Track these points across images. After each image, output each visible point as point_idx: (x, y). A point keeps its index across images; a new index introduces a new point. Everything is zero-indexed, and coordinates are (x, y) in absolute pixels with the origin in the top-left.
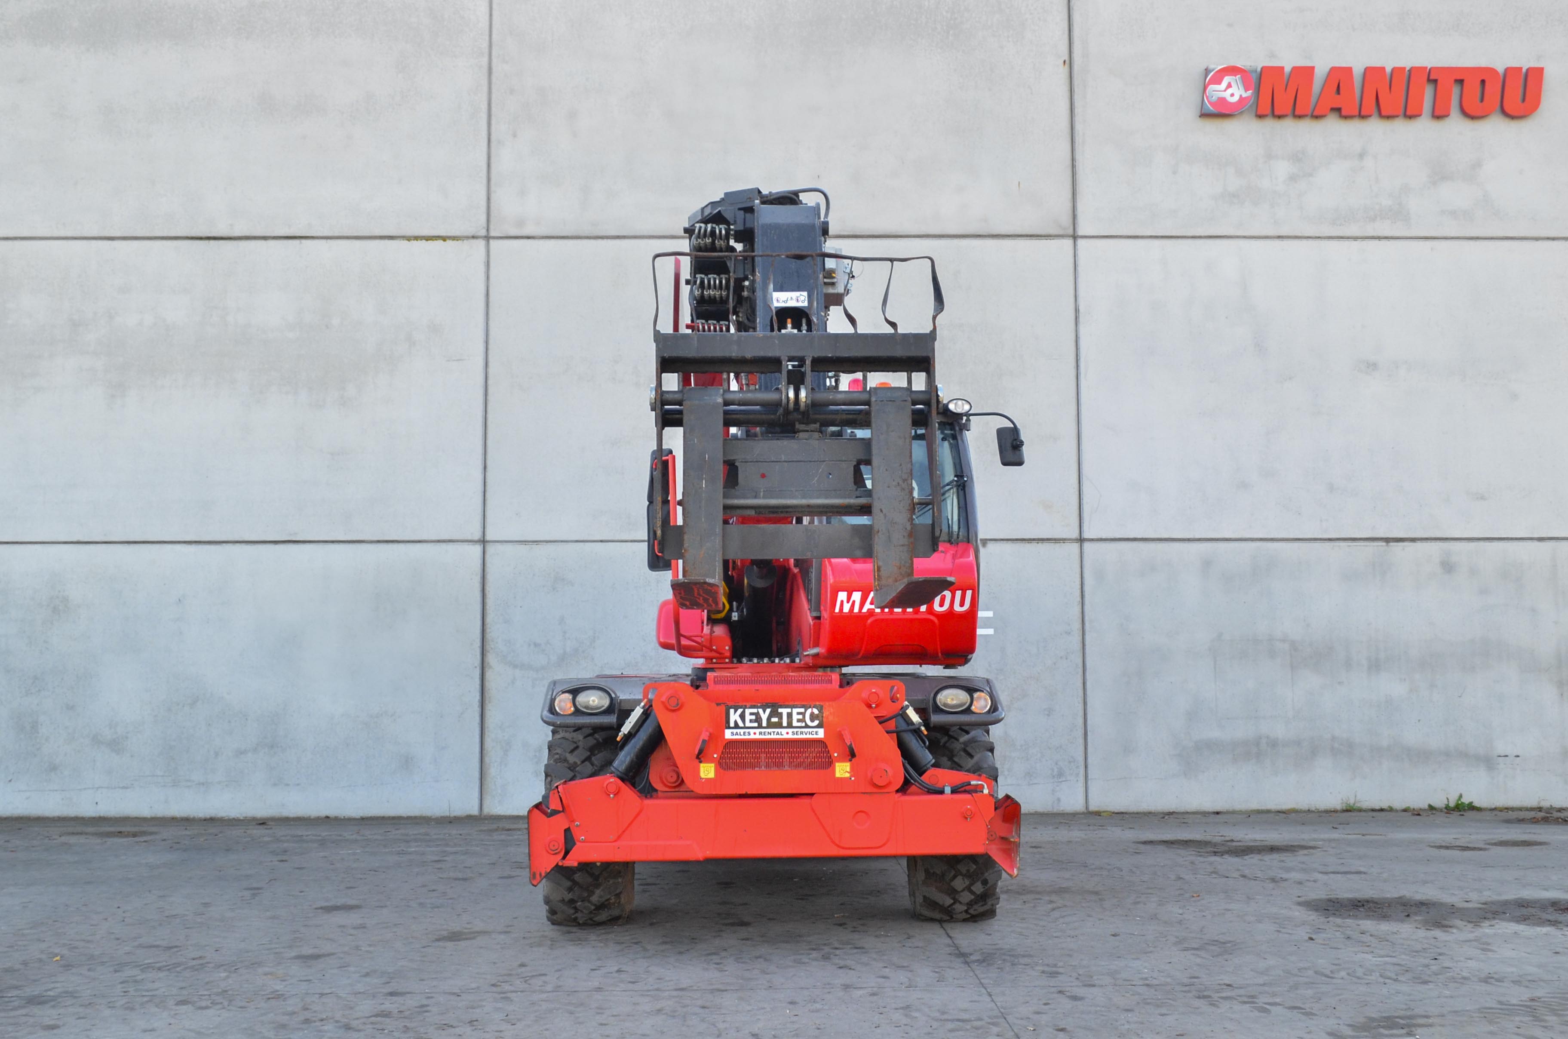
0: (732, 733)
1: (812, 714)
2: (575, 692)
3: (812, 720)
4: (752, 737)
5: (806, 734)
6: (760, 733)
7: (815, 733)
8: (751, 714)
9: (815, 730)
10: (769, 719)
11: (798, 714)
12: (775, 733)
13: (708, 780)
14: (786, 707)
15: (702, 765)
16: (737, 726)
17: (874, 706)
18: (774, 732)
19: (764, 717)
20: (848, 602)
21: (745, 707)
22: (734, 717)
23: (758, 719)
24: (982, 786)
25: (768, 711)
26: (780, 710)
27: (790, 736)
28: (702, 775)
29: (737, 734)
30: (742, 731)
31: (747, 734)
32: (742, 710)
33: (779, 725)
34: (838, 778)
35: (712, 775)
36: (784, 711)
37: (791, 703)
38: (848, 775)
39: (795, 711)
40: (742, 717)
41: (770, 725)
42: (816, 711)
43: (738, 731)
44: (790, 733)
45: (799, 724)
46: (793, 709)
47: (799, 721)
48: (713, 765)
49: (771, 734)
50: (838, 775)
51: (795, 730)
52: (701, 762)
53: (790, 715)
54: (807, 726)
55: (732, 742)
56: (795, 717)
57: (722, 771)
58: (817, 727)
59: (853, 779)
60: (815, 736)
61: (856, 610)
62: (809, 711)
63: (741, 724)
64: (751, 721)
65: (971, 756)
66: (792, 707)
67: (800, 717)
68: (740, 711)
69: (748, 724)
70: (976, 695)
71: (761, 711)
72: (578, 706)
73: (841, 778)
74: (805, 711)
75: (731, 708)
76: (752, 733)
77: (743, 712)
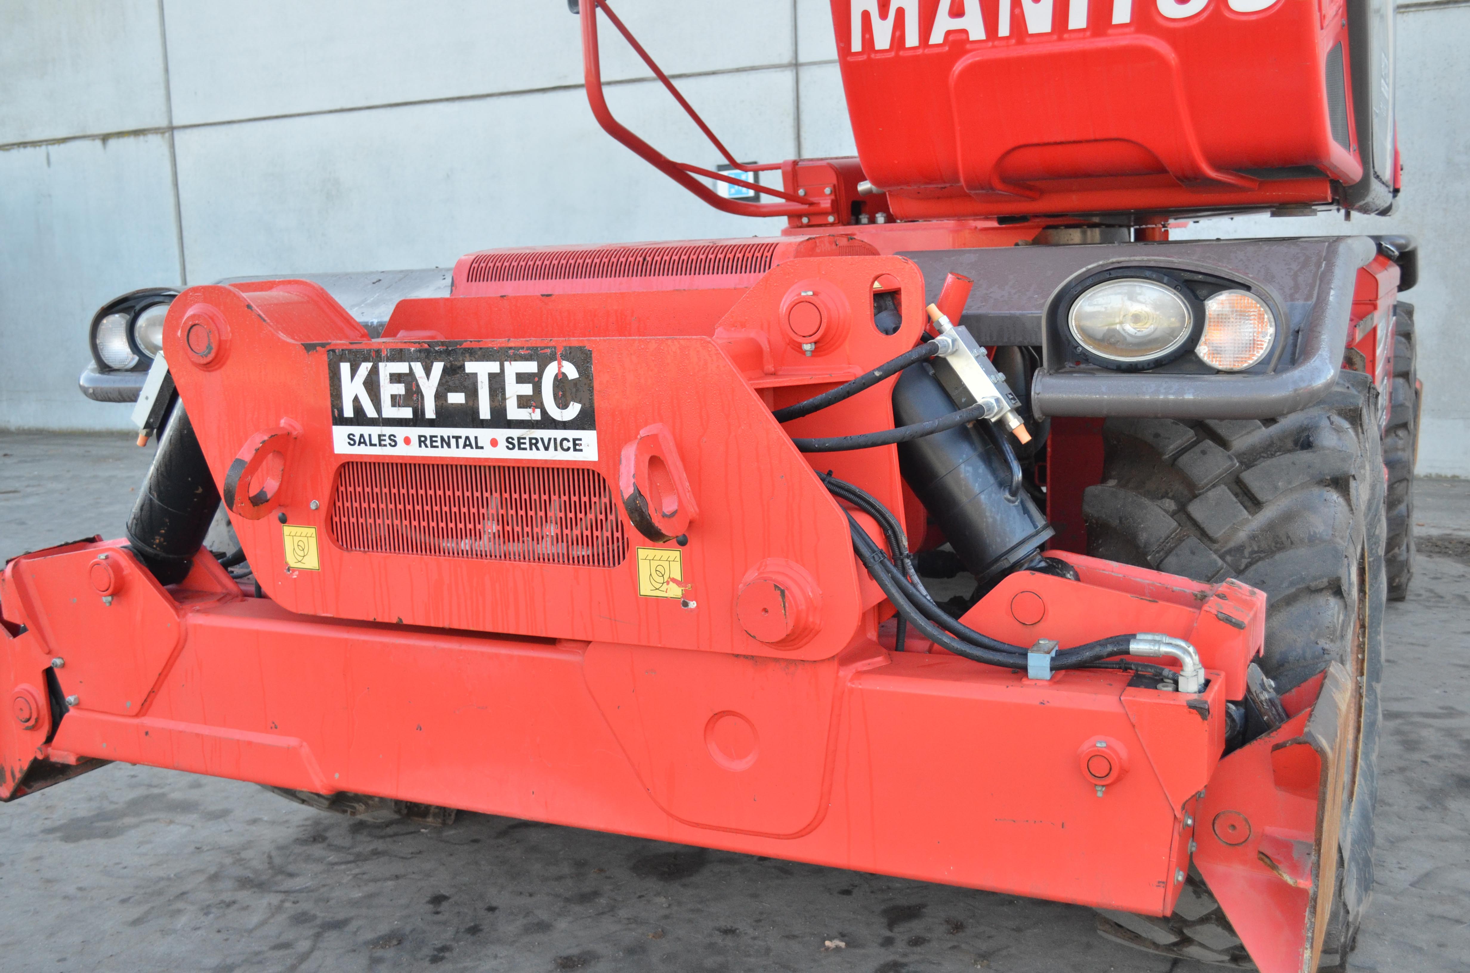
0: (350, 436)
1: (560, 382)
2: (133, 304)
3: (562, 404)
4: (401, 450)
5: (546, 448)
6: (421, 442)
7: (571, 444)
8: (396, 378)
9: (572, 435)
10: (440, 396)
11: (521, 378)
12: (461, 442)
13: (306, 573)
14: (486, 356)
15: (287, 529)
16: (360, 418)
17: (808, 347)
18: (457, 438)
19: (429, 387)
20: (884, 15)
21: (376, 357)
22: (352, 388)
23: (413, 396)
24: (1175, 663)
25: (438, 368)
26: (471, 367)
27: (502, 453)
28: (291, 560)
29: (362, 441)
30: (374, 431)
31: (388, 441)
32: (369, 365)
33: (468, 416)
34: (647, 598)
35: (312, 562)
37: (498, 344)
38: (675, 592)
39: (513, 368)
40: (372, 385)
41: (448, 415)
42: (571, 372)
43: (366, 430)
44: (502, 443)
45: (524, 414)
46: (507, 364)
47: (523, 402)
48: (311, 531)
49: (449, 446)
50: (646, 589)
51: (515, 433)
52: (284, 520)
53: (497, 382)
54: (547, 422)
55: (348, 466)
56: (514, 390)
57: (335, 550)
58: (580, 423)
59: (693, 605)
60: (571, 456)
61: (912, 39)
62: (551, 370)
63: (370, 412)
64: (395, 401)
65: (1253, 503)
66: (502, 355)
67: (527, 389)
68: (365, 368)
69: (389, 412)
70: (1217, 304)
71: (418, 368)
72: (142, 347)
73: (658, 601)
74: (542, 369)
75: (342, 358)
76: (400, 440)
77: (374, 373)
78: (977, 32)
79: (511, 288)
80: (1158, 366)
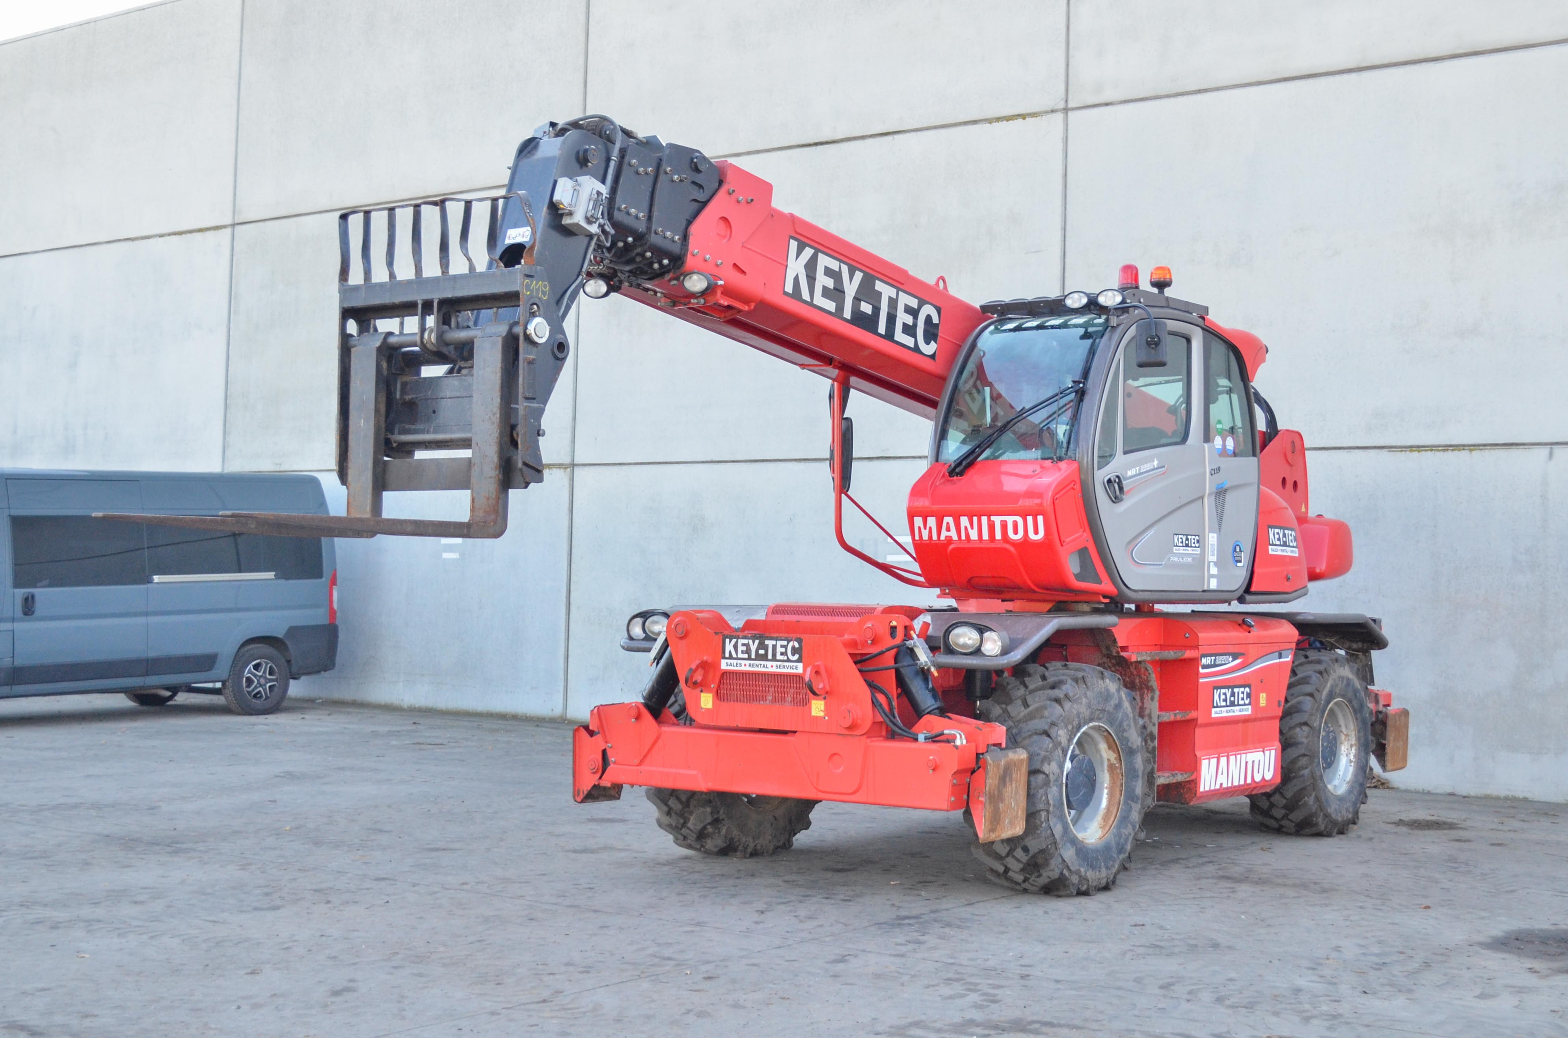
0: (727, 663)
1: (793, 648)
2: (645, 615)
3: (793, 655)
4: (743, 668)
5: (788, 668)
6: (750, 665)
7: (794, 668)
8: (743, 645)
9: (795, 664)
10: (757, 652)
11: (782, 646)
12: (762, 666)
13: (708, 710)
14: (771, 639)
15: (703, 695)
16: (731, 657)
18: (761, 664)
19: (753, 648)
20: (925, 528)
21: (738, 638)
22: (729, 647)
23: (748, 651)
24: (955, 737)
25: (757, 642)
26: (767, 642)
27: (774, 670)
28: (703, 705)
29: (731, 665)
30: (735, 662)
31: (739, 665)
32: (735, 640)
33: (764, 658)
34: (814, 716)
35: (709, 705)
36: (770, 643)
37: (775, 635)
38: (822, 714)
39: (780, 643)
40: (736, 647)
41: (759, 657)
42: (797, 645)
43: (732, 661)
44: (775, 667)
45: (782, 658)
46: (777, 642)
47: (782, 654)
48: (711, 695)
49: (758, 667)
50: (814, 713)
51: (779, 663)
52: (702, 691)
53: (774, 647)
54: (788, 660)
55: (725, 673)
56: (779, 650)
57: (718, 702)
58: (798, 661)
59: (827, 718)
60: (794, 671)
61: (935, 537)
62: (791, 644)
63: (734, 655)
64: (743, 652)
66: (776, 639)
67: (783, 650)
68: (734, 641)
69: (740, 655)
70: (987, 635)
71: (751, 642)
72: (647, 631)
73: (817, 717)
74: (788, 644)
75: (727, 638)
76: (743, 665)
77: (737, 642)
78: (955, 538)
79: (787, 618)
80: (971, 654)
